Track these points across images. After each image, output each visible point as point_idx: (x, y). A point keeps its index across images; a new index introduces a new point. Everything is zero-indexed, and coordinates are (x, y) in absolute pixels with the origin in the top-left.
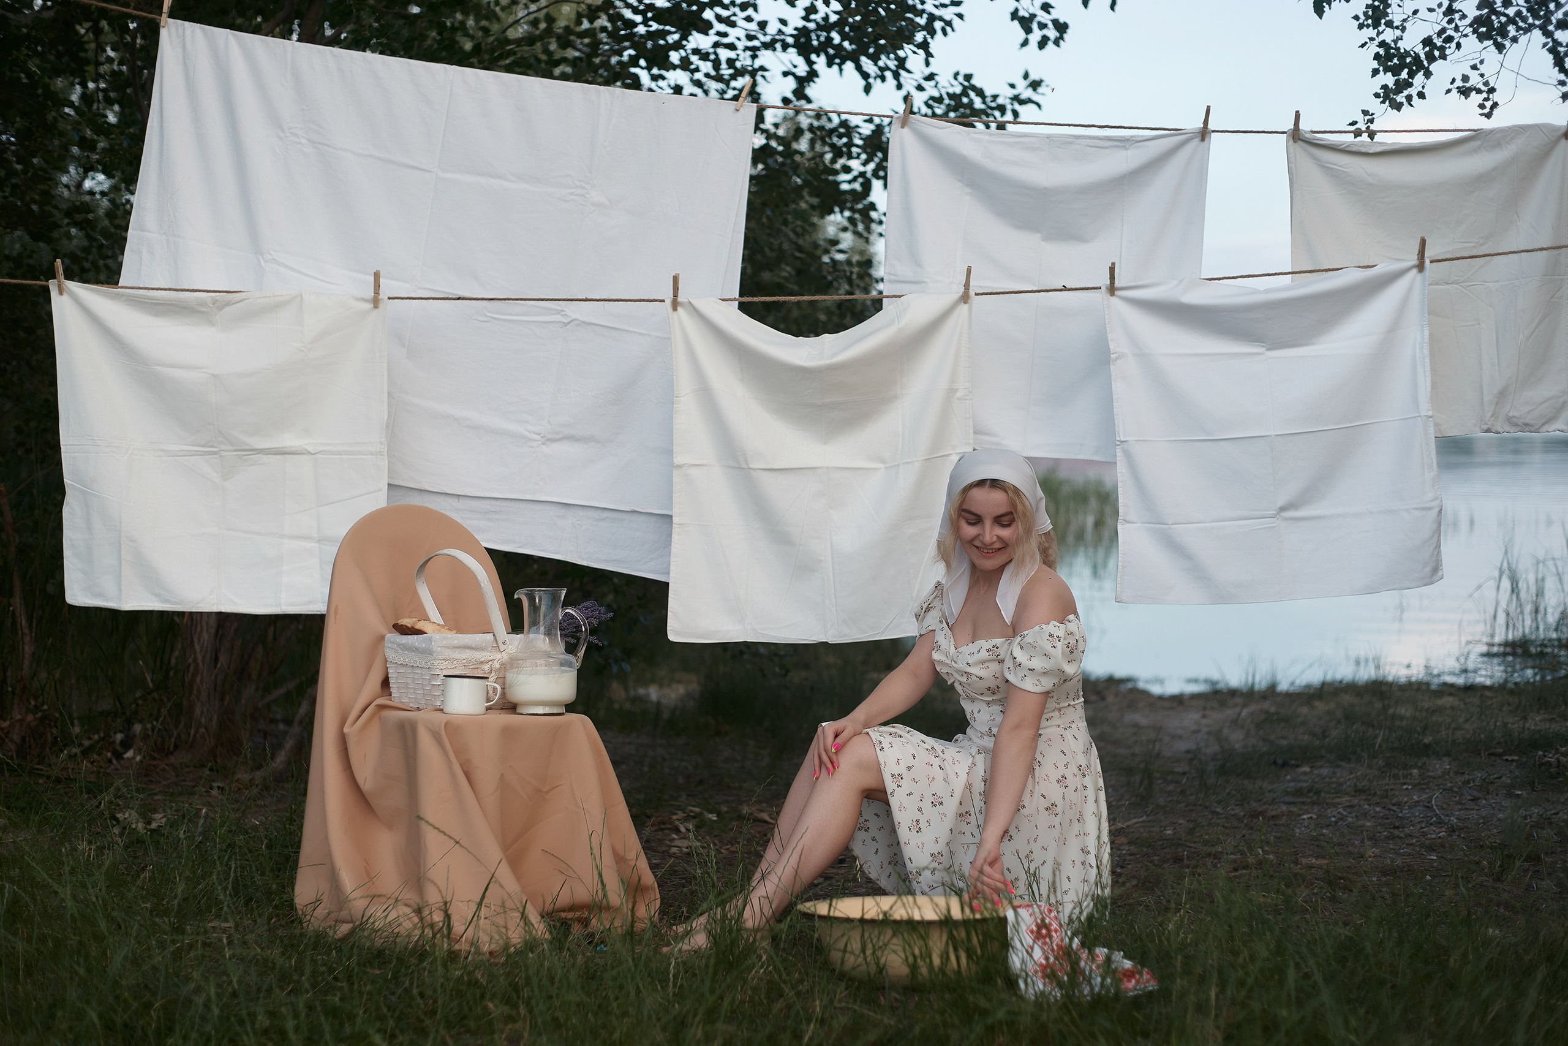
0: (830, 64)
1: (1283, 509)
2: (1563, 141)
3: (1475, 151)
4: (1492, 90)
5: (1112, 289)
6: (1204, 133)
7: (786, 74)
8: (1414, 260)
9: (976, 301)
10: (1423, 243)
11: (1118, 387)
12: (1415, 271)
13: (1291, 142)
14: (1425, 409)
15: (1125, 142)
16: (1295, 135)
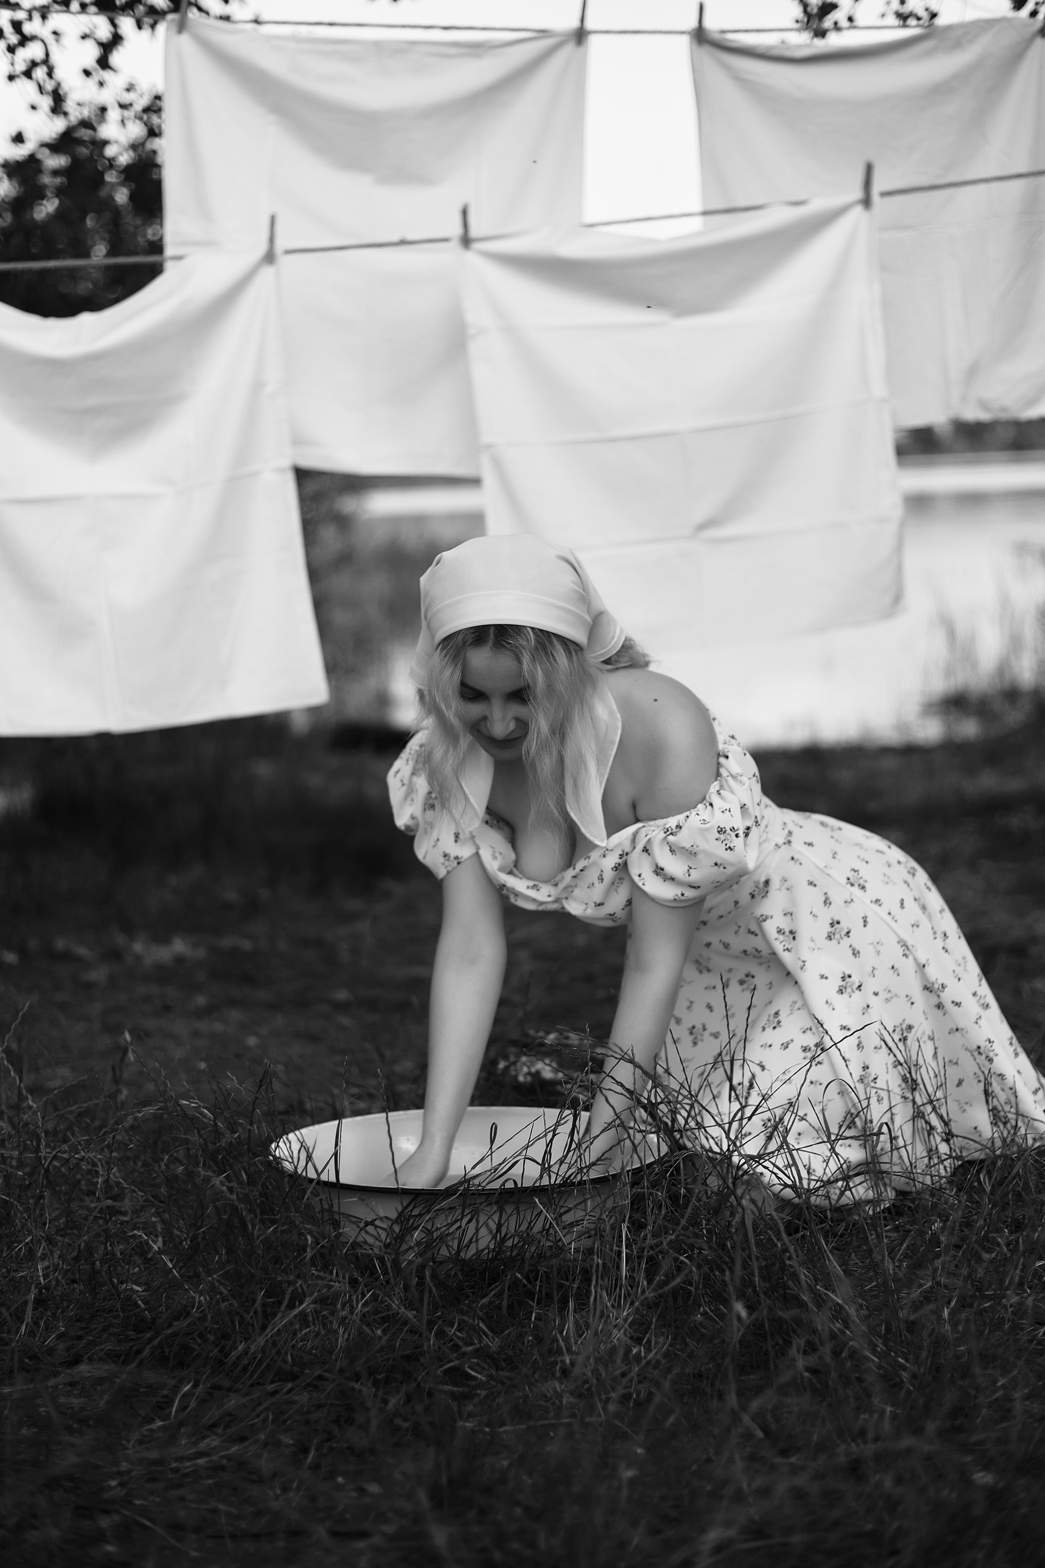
0: (139, 26)
1: (702, 527)
2: (1039, 42)
3: (930, 53)
4: (934, 15)
5: (466, 241)
6: (580, 35)
7: (84, 37)
8: (858, 194)
9: (284, 261)
10: (869, 169)
11: (480, 373)
12: (858, 210)
13: (695, 47)
14: (879, 389)
15: (477, 49)
16: (700, 36)
